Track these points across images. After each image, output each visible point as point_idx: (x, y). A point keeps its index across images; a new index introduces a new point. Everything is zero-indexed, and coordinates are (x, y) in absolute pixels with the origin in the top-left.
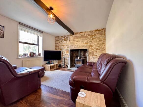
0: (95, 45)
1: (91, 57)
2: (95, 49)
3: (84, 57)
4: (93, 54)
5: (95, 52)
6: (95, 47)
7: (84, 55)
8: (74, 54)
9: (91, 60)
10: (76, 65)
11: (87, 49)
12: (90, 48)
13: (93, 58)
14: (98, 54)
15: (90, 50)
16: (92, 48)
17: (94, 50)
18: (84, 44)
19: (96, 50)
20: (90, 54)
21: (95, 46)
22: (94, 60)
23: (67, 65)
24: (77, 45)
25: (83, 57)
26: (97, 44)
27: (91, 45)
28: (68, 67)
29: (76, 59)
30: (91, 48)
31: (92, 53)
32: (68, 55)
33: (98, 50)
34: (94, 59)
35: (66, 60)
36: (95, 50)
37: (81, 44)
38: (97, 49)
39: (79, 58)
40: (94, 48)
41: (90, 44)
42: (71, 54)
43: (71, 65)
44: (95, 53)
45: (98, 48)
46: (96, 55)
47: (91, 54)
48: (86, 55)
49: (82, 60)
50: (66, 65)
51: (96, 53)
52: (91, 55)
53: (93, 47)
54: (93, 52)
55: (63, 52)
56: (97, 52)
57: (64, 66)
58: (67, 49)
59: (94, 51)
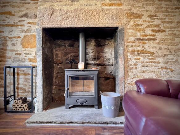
0: (149, 13)
1: (133, 60)
2: (147, 27)
3: (98, 65)
4: (140, 48)
5: (149, 40)
6: (149, 22)
7: (97, 58)
8: (59, 53)
9: (134, 70)
10: (70, 95)
11: (120, 27)
12: (129, 22)
13: (140, 65)
14: (160, 48)
15: (131, 31)
16: (139, 25)
17: (144, 30)
18: (105, 7)
19: (151, 33)
20: (131, 49)
21: (150, 16)
22: (144, 72)
23: (29, 99)
24: (76, 11)
25: (95, 65)
26: (158, 8)
27: (135, 11)
28: (31, 107)
29: (68, 73)
30: (132, 23)
31: (137, 43)
32: (31, 57)
33: (159, 31)
34: (145, 69)
35: (21, 77)
36: (149, 32)
37: (93, 7)
38: (156, 29)
39: (81, 66)
40: (146, 24)
41: (129, 7)
42: (46, 51)
43: (44, 99)
44: (146, 46)
45: (158, 26)
46: (152, 50)
47: (133, 48)
48: (105, 55)
49: (96, 73)
50: (25, 100)
51: (152, 45)
52: (133, 52)
53: (140, 22)
54: (140, 39)
55: (9, 43)
56: (155, 39)
57: (11, 106)
58: (25, 28)
59: (146, 36)
